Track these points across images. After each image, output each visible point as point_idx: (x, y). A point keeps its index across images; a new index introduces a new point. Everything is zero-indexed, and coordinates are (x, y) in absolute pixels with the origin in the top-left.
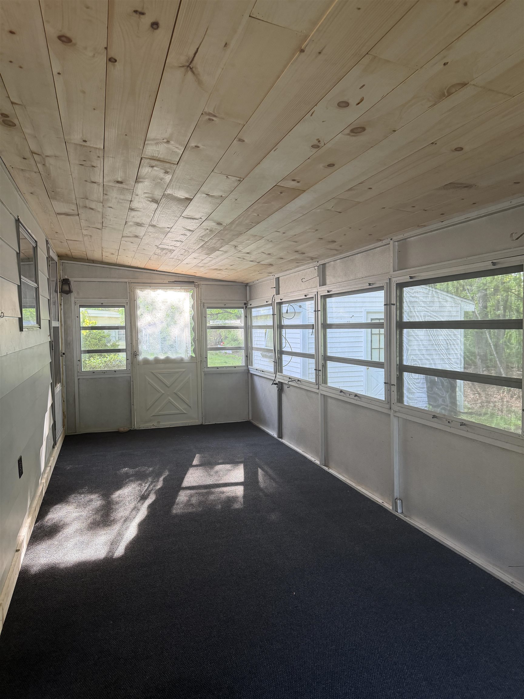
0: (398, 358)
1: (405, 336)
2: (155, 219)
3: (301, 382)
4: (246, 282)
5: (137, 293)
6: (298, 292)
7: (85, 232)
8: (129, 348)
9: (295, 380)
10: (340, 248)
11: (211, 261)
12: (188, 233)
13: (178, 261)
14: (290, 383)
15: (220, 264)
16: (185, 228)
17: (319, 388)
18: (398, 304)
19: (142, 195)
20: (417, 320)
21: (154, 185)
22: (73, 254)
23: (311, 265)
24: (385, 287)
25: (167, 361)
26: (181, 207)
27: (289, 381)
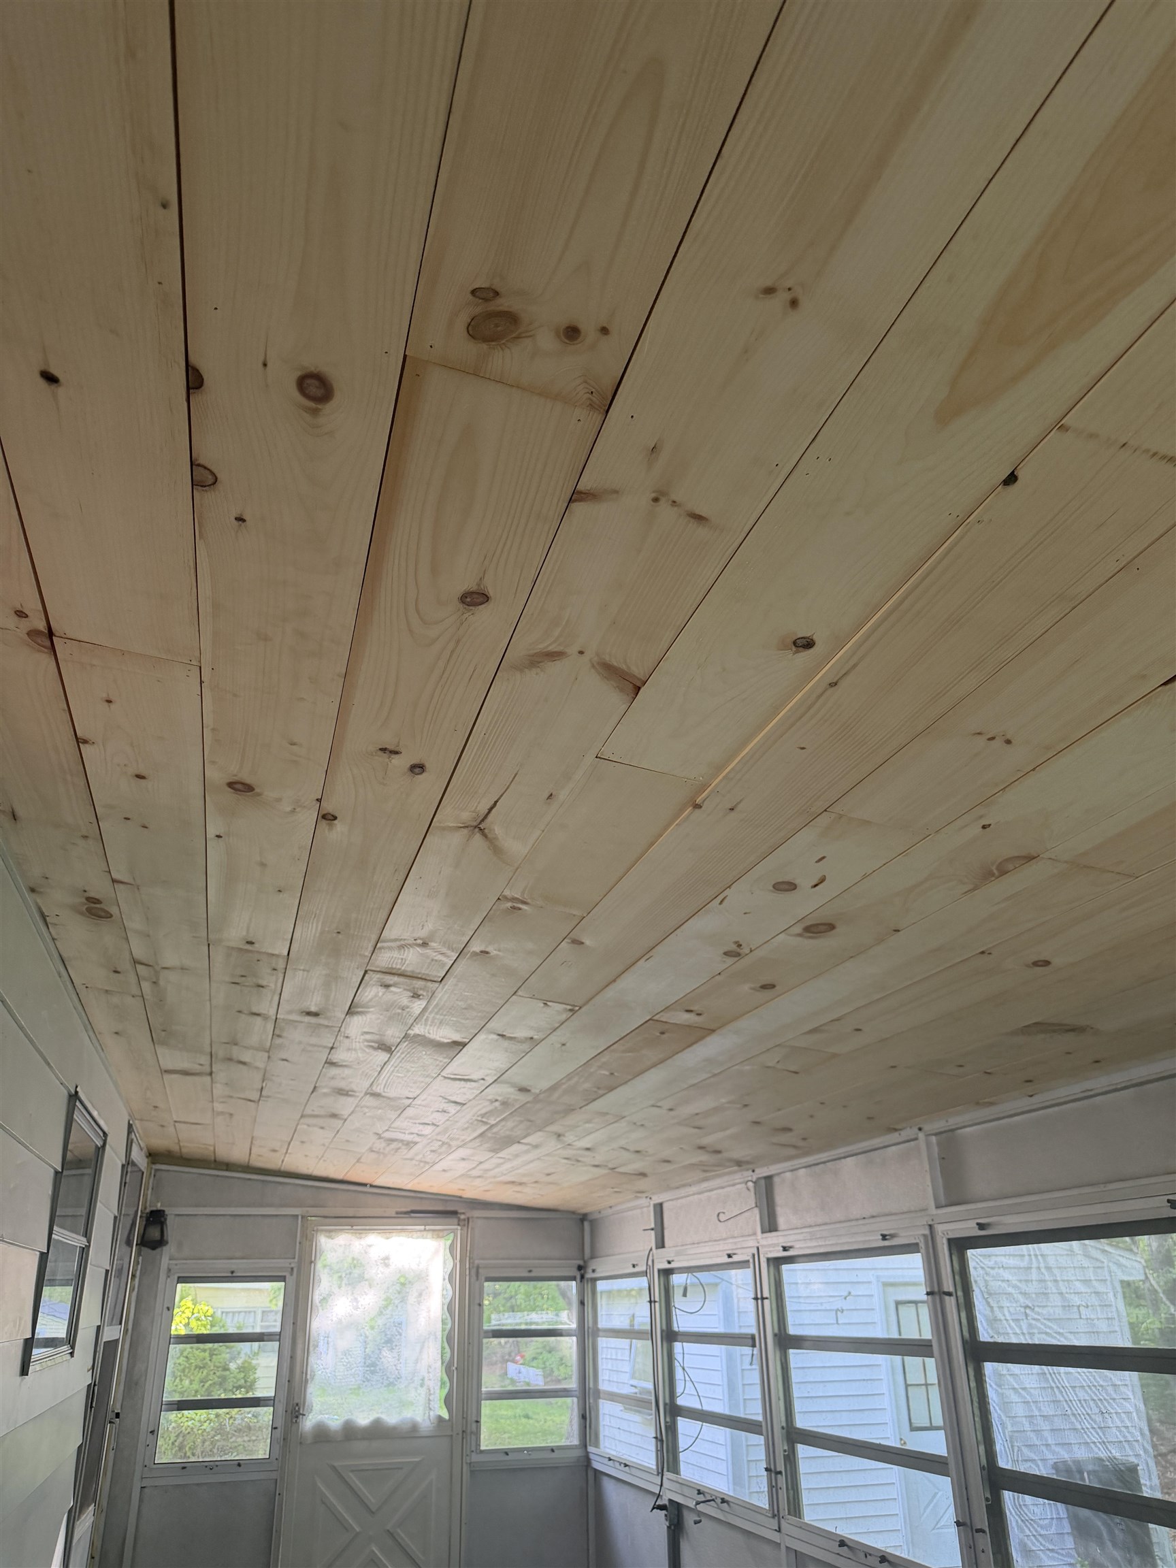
0: (982, 1448)
1: (990, 1384)
2: (380, 1081)
3: (731, 1504)
4: (584, 1211)
5: (318, 1244)
6: (710, 1243)
7: (219, 1107)
8: (283, 1397)
9: (714, 1497)
10: (801, 1143)
11: (499, 1165)
12: (453, 1109)
13: (422, 1164)
14: (701, 1508)
15: (519, 1171)
16: (446, 1099)
17: (779, 1528)
18: (960, 1293)
19: (358, 1037)
20: (1014, 1340)
21: (386, 1019)
22: (184, 1150)
23: (738, 1177)
24: (922, 1245)
25: (378, 1431)
26: (441, 1059)
27: (698, 1503)
